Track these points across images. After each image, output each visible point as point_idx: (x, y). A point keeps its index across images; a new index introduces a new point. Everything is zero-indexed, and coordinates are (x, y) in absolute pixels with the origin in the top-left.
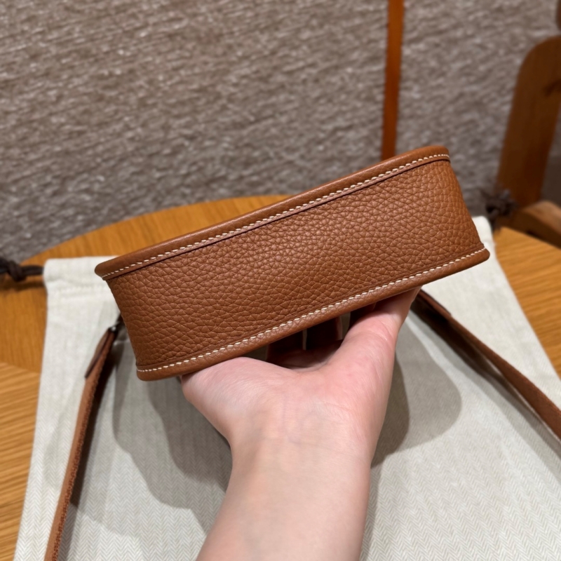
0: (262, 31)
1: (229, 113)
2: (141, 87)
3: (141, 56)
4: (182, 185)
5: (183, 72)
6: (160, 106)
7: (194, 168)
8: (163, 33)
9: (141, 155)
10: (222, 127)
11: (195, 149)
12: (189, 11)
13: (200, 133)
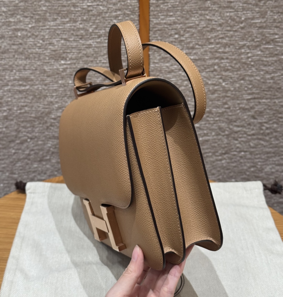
0: (68, 98)
1: (51, 131)
2: (5, 111)
3: (5, 97)
4: (26, 158)
5: (27, 109)
6: (15, 121)
7: (32, 152)
8: (17, 90)
9: (5, 141)
10: (48, 137)
11: (33, 143)
12: (29, 83)
13: (36, 137)
